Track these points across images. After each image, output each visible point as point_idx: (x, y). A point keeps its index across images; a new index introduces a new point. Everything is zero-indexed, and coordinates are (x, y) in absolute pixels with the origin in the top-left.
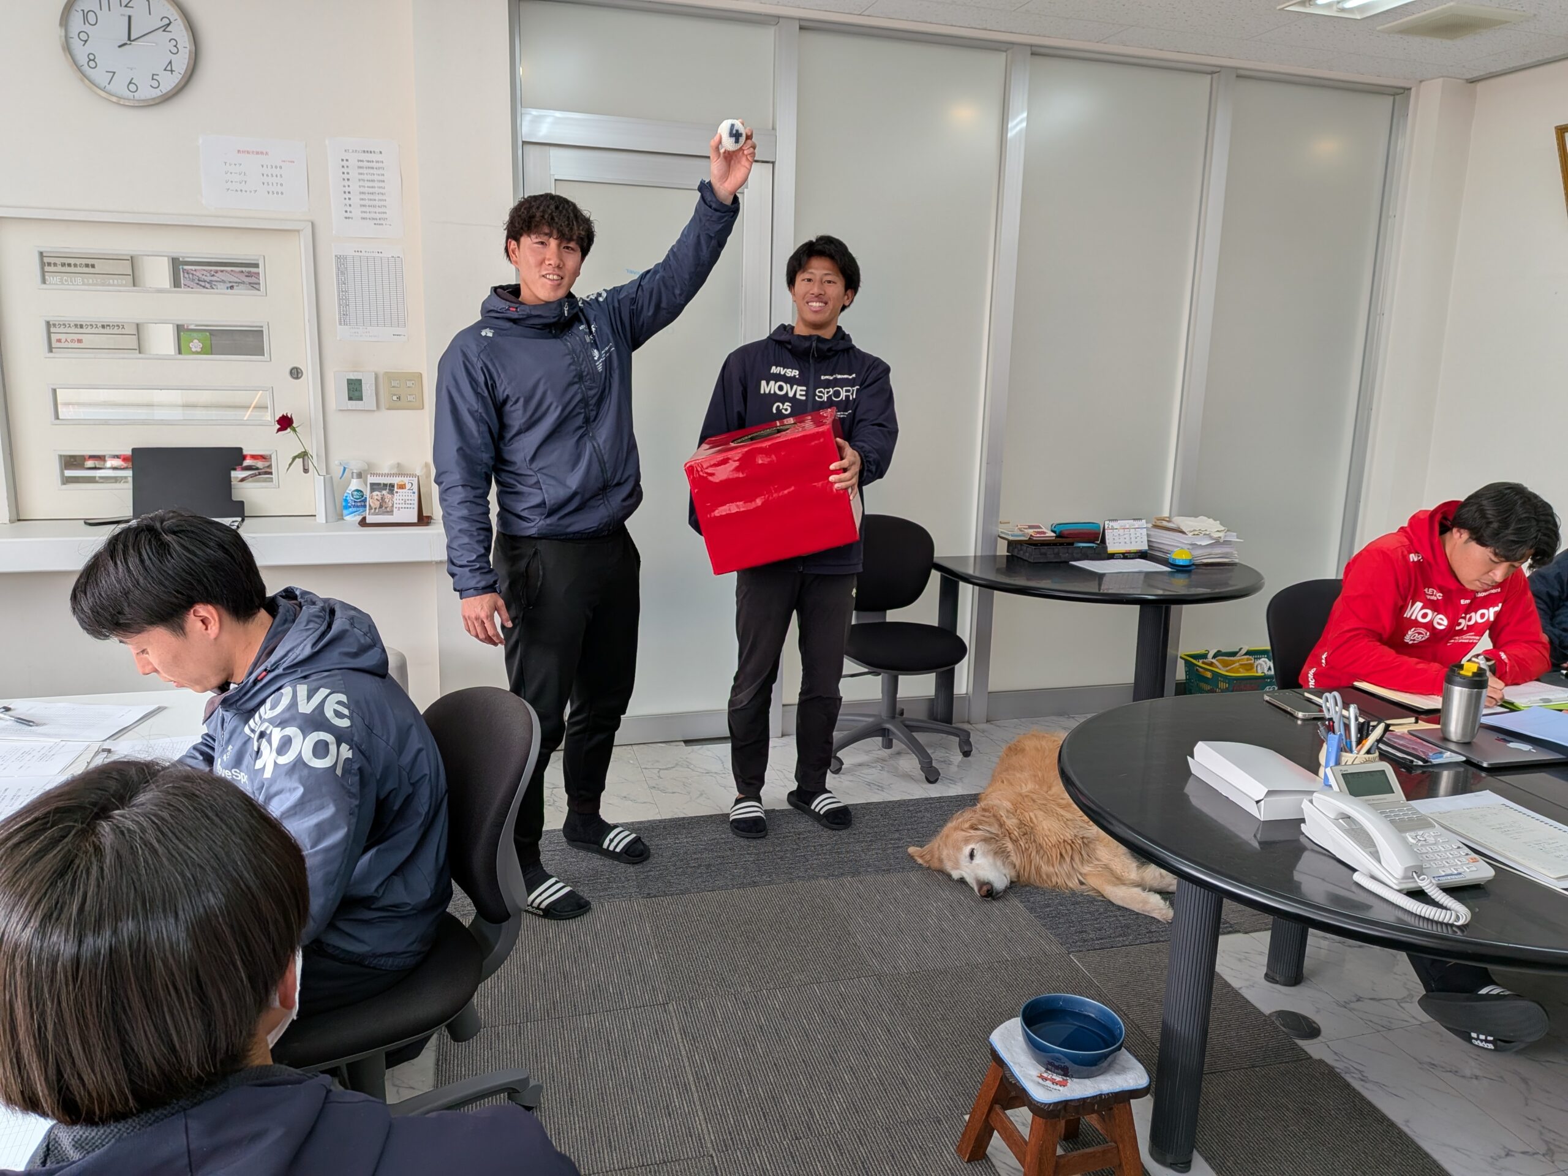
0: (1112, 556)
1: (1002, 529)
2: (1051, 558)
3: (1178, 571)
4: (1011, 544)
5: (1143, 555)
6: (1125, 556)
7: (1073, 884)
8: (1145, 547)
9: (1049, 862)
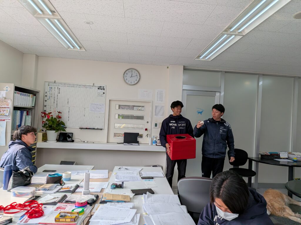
0: (281, 158)
1: (260, 152)
2: (270, 158)
3: (295, 162)
4: (262, 155)
5: (287, 159)
6: (284, 159)
7: (282, 216)
8: (287, 157)
9: (277, 211)
